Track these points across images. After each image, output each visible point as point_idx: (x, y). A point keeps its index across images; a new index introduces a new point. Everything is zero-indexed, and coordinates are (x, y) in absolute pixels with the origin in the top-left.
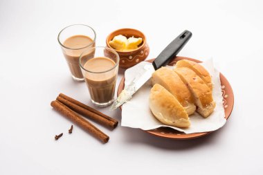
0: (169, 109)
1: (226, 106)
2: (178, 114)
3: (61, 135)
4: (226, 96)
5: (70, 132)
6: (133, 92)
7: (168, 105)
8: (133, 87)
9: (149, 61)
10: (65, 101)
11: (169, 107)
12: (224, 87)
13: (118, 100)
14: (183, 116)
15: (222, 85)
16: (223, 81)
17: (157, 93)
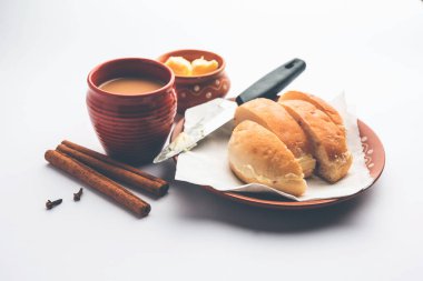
0: (266, 157)
1: (371, 166)
2: (283, 166)
3: (59, 202)
4: (370, 152)
5: (77, 197)
6: (200, 138)
7: (263, 149)
8: (199, 130)
9: (231, 100)
10: (72, 150)
11: (265, 153)
12: (365, 139)
13: (172, 147)
14: (293, 169)
15: (361, 136)
16: (363, 131)
17: (243, 132)
